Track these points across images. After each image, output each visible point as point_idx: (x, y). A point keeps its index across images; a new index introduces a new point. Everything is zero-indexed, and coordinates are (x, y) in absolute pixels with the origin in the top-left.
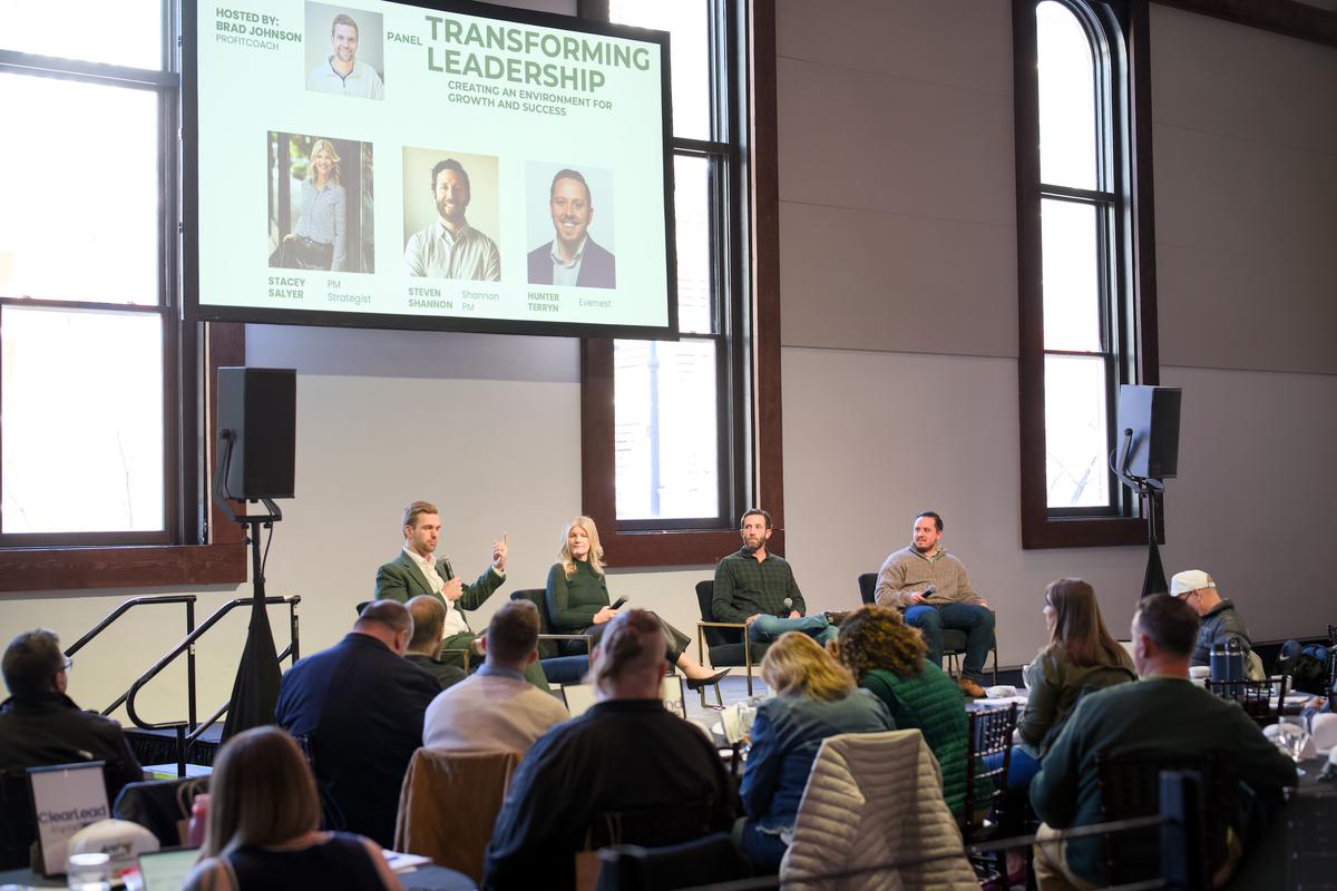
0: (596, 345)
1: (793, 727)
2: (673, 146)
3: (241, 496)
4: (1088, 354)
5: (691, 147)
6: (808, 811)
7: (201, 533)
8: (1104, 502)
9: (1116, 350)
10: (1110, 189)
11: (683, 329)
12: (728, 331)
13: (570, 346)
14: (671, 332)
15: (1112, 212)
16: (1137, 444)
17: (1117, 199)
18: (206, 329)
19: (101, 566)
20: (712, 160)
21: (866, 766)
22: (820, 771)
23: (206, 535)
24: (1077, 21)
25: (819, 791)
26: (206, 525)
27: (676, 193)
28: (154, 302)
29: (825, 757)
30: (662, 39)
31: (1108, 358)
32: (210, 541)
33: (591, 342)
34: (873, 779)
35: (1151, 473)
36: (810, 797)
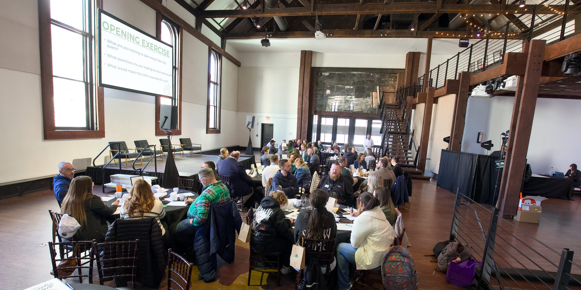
10: (216, 82)
17: (217, 84)
23: (97, 128)
28: (83, 80)
32: (98, 129)
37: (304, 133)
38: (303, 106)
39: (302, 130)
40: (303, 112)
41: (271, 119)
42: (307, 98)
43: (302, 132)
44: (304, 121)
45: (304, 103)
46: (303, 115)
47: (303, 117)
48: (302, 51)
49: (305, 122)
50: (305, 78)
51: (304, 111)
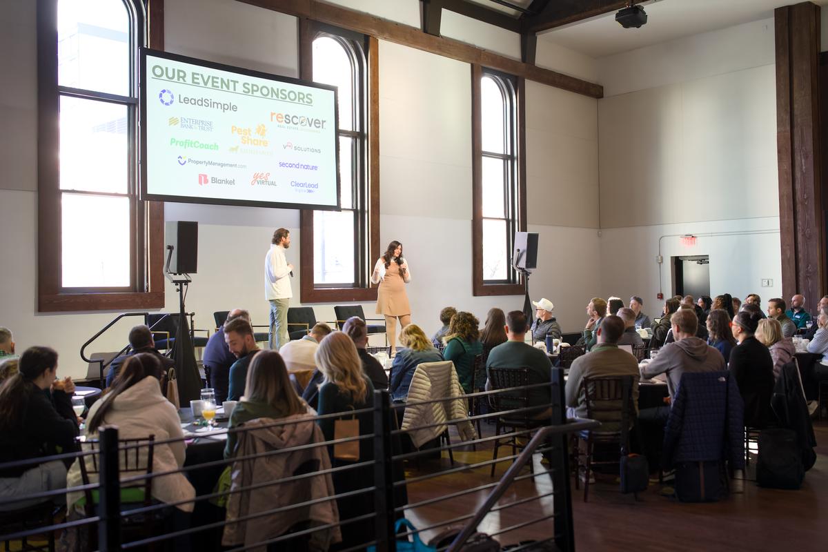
0: (306, 212)
1: (411, 360)
2: (338, 133)
3: (176, 272)
4: (500, 219)
5: (346, 133)
6: (412, 392)
7: (145, 288)
8: (505, 278)
9: (510, 218)
10: (509, 153)
11: (342, 207)
12: (359, 208)
13: (296, 212)
14: (338, 208)
15: (509, 162)
16: (522, 254)
17: (512, 157)
18: (148, 204)
19: (104, 301)
20: (353, 138)
21: (433, 374)
22: (416, 377)
23: (147, 288)
24: (496, 85)
25: (416, 384)
26: (148, 284)
27: (340, 152)
28: (126, 192)
29: (418, 372)
30: (334, 89)
31: (508, 221)
32: (149, 291)
33: (305, 212)
34: (436, 379)
35: (527, 267)
36: (412, 386)
37: (807, 277)
38: (798, 187)
39: (801, 265)
40: (799, 207)
41: (699, 240)
42: (806, 158)
43: (802, 274)
44: (804, 235)
45: (798, 175)
46: (799, 216)
47: (799, 222)
48: (776, 10)
49: (807, 238)
50: (796, 95)
51: (802, 204)
